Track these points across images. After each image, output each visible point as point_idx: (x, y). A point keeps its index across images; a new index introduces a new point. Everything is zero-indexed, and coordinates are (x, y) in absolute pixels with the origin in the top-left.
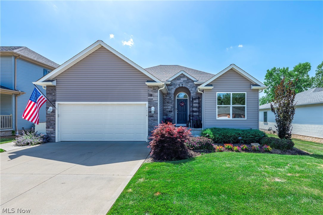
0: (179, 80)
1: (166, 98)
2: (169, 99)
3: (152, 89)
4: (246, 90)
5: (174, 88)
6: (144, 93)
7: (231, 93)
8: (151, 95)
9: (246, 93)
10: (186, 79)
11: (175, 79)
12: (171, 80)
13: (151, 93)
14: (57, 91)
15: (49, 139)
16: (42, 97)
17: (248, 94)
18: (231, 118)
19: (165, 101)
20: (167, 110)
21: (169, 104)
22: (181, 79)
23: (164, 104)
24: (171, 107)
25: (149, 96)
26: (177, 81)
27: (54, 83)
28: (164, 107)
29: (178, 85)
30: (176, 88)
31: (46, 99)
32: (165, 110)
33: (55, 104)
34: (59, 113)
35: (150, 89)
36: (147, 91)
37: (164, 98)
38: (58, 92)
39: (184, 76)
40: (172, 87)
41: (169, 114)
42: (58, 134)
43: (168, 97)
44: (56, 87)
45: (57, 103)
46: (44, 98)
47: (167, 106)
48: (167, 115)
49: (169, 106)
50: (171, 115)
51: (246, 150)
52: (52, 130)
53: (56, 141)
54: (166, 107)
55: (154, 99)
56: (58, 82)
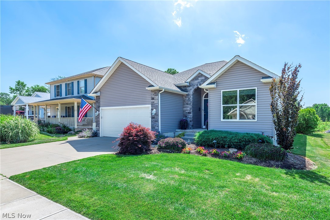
0: (197, 80)
1: (185, 100)
2: (189, 100)
3: (154, 93)
4: (256, 85)
5: (192, 89)
6: (149, 97)
7: (238, 90)
8: (153, 99)
9: (256, 88)
10: (203, 78)
11: (193, 80)
12: (189, 81)
13: (153, 96)
14: (101, 99)
15: (97, 135)
16: (88, 104)
17: (259, 89)
18: (238, 119)
19: (184, 102)
20: (186, 111)
21: (188, 106)
22: (199, 79)
23: (184, 106)
24: (190, 108)
25: (151, 100)
26: (195, 81)
27: (98, 94)
28: (184, 109)
29: (196, 86)
30: (194, 89)
31: (91, 106)
32: (185, 111)
33: (99, 109)
34: (102, 116)
35: (152, 93)
36: (150, 95)
37: (184, 99)
38: (102, 101)
39: (202, 75)
40: (191, 88)
41: (188, 115)
42: (101, 132)
43: (187, 99)
44: (100, 96)
45: (100, 108)
46: (89, 106)
47: (186, 107)
48: (186, 117)
49: (188, 107)
50: (190, 116)
51: (215, 155)
52: (98, 128)
53: (100, 136)
54: (186, 109)
55: (155, 102)
56: (101, 93)
